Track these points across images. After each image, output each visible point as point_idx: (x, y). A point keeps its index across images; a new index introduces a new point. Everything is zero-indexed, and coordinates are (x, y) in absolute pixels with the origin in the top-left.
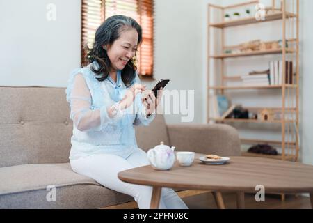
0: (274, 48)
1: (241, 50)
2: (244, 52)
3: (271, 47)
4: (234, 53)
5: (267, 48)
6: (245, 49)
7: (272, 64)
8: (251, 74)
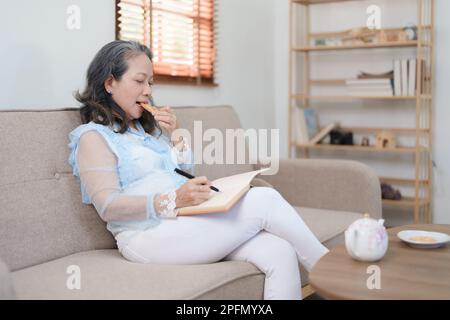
0: (401, 40)
1: (344, 40)
2: (349, 44)
3: (395, 38)
4: (330, 44)
5: (389, 40)
6: (352, 39)
7: (397, 64)
8: (360, 77)
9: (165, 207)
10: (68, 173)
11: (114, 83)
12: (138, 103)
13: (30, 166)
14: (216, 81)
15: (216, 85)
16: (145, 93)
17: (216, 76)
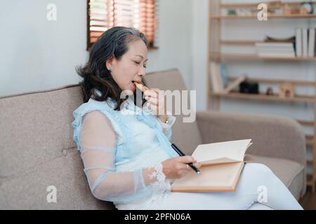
0: (303, 13)
5: (292, 13)
7: (299, 31)
9: (155, 180)
10: (73, 148)
11: (114, 61)
12: (133, 82)
13: (45, 147)
14: (156, 45)
15: (156, 48)
16: (140, 74)
17: (156, 40)
